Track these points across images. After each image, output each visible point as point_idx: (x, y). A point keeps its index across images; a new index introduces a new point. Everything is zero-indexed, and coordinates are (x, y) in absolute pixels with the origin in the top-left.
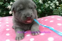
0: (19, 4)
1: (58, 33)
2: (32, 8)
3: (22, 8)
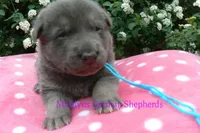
1: (177, 104)
3: (67, 28)
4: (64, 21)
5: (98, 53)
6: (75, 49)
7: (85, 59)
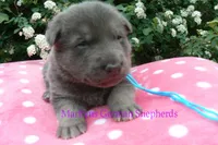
0: (79, 24)
2: (119, 37)
4: (85, 29)
5: (122, 64)
6: (99, 60)
7: (110, 71)
